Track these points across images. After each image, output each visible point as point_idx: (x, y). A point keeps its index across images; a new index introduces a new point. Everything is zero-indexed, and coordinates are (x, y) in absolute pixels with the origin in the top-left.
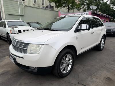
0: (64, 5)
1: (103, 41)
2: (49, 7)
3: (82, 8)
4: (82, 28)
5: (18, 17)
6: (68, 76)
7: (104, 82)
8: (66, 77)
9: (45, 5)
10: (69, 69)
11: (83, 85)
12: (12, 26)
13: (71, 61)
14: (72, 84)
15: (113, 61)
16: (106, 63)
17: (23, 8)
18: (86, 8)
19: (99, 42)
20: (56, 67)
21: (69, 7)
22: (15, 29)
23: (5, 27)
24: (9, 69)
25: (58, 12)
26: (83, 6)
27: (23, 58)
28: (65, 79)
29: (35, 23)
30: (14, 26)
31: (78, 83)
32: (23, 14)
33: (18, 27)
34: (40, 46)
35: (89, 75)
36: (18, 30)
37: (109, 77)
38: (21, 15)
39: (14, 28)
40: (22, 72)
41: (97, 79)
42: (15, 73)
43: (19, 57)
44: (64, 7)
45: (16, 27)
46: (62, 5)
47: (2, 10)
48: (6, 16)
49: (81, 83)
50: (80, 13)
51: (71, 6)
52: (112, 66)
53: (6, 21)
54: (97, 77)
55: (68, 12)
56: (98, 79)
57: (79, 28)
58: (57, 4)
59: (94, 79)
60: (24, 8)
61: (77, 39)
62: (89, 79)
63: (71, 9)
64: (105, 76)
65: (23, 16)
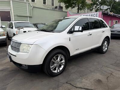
0: (73, 5)
2: (58, 8)
3: (94, 8)
4: (75, 30)
5: (26, 18)
6: (59, 76)
7: (93, 83)
8: (57, 77)
9: (54, 6)
10: (61, 69)
11: (70, 84)
12: (18, 28)
13: (63, 61)
14: (60, 83)
15: (112, 64)
16: (103, 66)
18: (99, 8)
19: (100, 44)
20: (46, 66)
21: (79, 7)
23: (12, 28)
24: (9, 67)
27: (16, 56)
31: (67, 83)
32: (32, 15)
34: (30, 45)
35: (81, 76)
36: (24, 31)
37: (99, 79)
38: (29, 17)
39: (20, 29)
40: (19, 70)
41: (86, 80)
42: (12, 70)
43: (14, 55)
44: (74, 7)
45: (22, 28)
46: (73, 6)
47: (11, 11)
48: (15, 17)
49: (69, 83)
52: (109, 69)
53: (13, 22)
54: (88, 78)
55: (78, 12)
56: (88, 80)
57: (72, 30)
59: (84, 80)
60: (32, 9)
61: (70, 40)
62: (79, 80)
63: (81, 9)
64: (96, 78)
65: (31, 17)
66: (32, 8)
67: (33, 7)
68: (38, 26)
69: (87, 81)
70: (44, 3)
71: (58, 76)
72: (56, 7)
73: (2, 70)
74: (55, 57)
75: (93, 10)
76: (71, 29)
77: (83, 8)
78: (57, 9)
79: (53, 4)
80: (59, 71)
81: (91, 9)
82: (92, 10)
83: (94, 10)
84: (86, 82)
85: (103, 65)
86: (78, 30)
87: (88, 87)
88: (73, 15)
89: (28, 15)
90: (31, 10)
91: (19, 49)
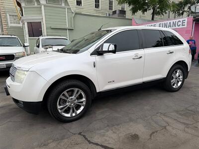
2: (117, 12)
3: (186, 9)
4: (103, 50)
5: (64, 31)
7: (121, 139)
9: (113, 10)
11: (84, 136)
13: (84, 99)
14: (69, 133)
16: (157, 113)
22: (48, 50)
23: (38, 47)
25: (131, 20)
27: (10, 87)
31: (80, 134)
32: (73, 26)
33: (53, 47)
34: (25, 72)
35: (108, 126)
38: (69, 29)
39: (47, 48)
41: (114, 132)
45: (50, 48)
46: (144, 8)
47: (43, 22)
48: (48, 31)
49: (83, 134)
54: (119, 130)
55: (153, 19)
57: (100, 50)
59: (109, 133)
60: (74, 17)
61: (94, 66)
62: (102, 131)
64: (132, 131)
65: (72, 29)
66: (73, 15)
67: (76, 14)
70: (97, 6)
72: (114, 12)
73: (2, 107)
75: (185, 13)
76: (99, 48)
77: (162, 12)
78: (116, 16)
79: (111, 8)
80: (74, 115)
81: (181, 12)
82: (182, 14)
84: (110, 137)
86: (107, 50)
88: (142, 24)
89: (67, 26)
90: (71, 18)
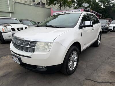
0: (55, 2)
1: (99, 37)
2: (40, 4)
3: (73, 5)
4: (86, 25)
9: (36, 2)
10: (75, 66)
11: (91, 80)
13: (76, 57)
14: (80, 81)
15: (111, 56)
17: (13, 5)
18: (77, 5)
19: (96, 39)
20: (65, 65)
21: (60, 4)
22: (8, 27)
25: (50, 9)
26: (74, 3)
27: (31, 57)
28: (72, 76)
29: (27, 20)
30: (6, 24)
31: (86, 79)
32: (14, 11)
33: (11, 25)
35: (94, 70)
36: (12, 29)
37: (112, 71)
38: (11, 13)
40: (25, 73)
44: (56, 4)
45: (9, 25)
46: (54, 2)
49: (89, 79)
50: (72, 11)
51: (62, 3)
52: (112, 60)
54: (102, 71)
55: (60, 9)
56: (103, 73)
58: (49, 1)
59: (99, 74)
61: (81, 36)
62: (95, 74)
63: (62, 6)
65: (14, 13)
66: (14, 3)
67: (15, 2)
68: (24, 22)
69: (103, 75)
71: (74, 73)
74: (71, 55)
76: (81, 24)
77: (64, 5)
80: (73, 68)
81: (70, 6)
83: (72, 8)
85: (106, 57)
86: (89, 25)
87: (108, 80)
88: (57, 12)
89: (10, 11)
91: (34, 48)
